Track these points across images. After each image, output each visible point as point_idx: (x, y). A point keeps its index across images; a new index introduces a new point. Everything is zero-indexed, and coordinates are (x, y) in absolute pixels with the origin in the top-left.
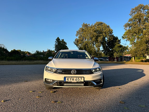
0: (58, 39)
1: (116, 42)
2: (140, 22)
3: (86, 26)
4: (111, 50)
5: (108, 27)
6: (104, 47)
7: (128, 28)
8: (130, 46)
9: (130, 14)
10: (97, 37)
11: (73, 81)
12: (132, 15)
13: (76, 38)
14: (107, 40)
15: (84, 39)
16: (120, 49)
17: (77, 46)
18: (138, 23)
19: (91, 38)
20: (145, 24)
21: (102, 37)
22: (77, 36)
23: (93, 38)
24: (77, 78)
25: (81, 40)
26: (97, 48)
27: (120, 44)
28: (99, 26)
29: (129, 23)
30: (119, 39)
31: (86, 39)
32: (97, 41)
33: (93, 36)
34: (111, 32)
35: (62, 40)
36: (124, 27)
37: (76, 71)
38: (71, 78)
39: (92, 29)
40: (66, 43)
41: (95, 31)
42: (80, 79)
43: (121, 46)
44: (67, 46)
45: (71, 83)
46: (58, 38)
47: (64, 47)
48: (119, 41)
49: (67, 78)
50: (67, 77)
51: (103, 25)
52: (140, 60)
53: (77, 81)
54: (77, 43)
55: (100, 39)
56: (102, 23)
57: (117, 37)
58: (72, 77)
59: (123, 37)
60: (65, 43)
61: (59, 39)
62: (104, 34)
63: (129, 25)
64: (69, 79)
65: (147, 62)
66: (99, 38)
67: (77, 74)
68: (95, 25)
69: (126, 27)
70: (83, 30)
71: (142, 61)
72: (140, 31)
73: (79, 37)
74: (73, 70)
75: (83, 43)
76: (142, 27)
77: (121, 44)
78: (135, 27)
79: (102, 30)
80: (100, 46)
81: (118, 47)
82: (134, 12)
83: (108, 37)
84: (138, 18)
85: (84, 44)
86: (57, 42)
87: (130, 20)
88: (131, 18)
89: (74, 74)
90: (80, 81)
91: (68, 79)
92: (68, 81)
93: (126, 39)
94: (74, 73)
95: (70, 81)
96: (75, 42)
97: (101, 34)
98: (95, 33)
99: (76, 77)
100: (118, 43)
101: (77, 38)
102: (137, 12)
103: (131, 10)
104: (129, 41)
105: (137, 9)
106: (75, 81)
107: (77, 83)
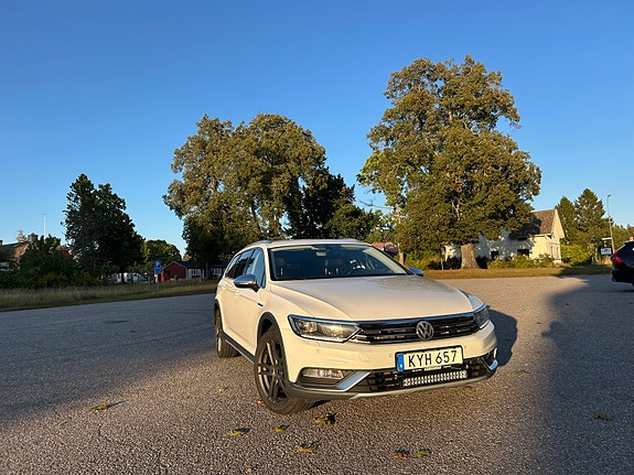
0: (82, 186)
1: (337, 196)
2: (422, 124)
3: (215, 127)
4: (319, 226)
5: (308, 136)
6: (293, 217)
7: (381, 146)
8: (387, 211)
9: (387, 93)
10: (267, 178)
11: (428, 367)
12: (393, 97)
13: (176, 181)
14: (306, 191)
15: (212, 185)
16: (356, 223)
17: (180, 216)
18: (417, 127)
19: (243, 182)
20: (438, 133)
21: (286, 177)
22: (176, 168)
23: (253, 183)
24: (442, 352)
25: (197, 188)
26: (268, 222)
27: (354, 203)
28: (271, 132)
29: (387, 125)
30: (349, 186)
31: (217, 184)
32: (268, 192)
33: (252, 171)
34: (318, 158)
35: (100, 186)
36: (369, 140)
37: (431, 328)
38: (420, 354)
39: (244, 142)
40: (123, 202)
41: (257, 153)
42: (451, 355)
43: (357, 213)
44: (126, 216)
45: (423, 373)
46: (83, 177)
47: (115, 219)
48: (350, 193)
49: (408, 355)
50: (405, 353)
51: (286, 127)
52: (424, 262)
53: (443, 363)
54: (179, 200)
55: (277, 185)
56: (279, 122)
57: (339, 176)
58: (423, 351)
59: (361, 179)
60: (119, 202)
61: (89, 185)
62: (292, 165)
63: (385, 134)
64: (415, 360)
65: (451, 270)
66: (274, 180)
67: (437, 336)
68: (252, 128)
69: (377, 141)
70: (203, 145)
71: (434, 266)
72: (426, 157)
73: (187, 176)
74: (420, 323)
75: (207, 200)
76: (429, 140)
77: (356, 204)
78: (406, 143)
79: (284, 150)
80: (279, 215)
81: (347, 215)
82: (401, 87)
83: (310, 177)
84: (415, 107)
85: (212, 205)
86: (76, 198)
87: (390, 116)
88: (393, 107)
89: (427, 339)
90: (451, 362)
91: (410, 361)
92: (412, 367)
93: (371, 187)
94: (427, 337)
95: (418, 366)
96: (169, 198)
97: (282, 166)
98: (258, 162)
99: (438, 349)
100: (347, 202)
101: (180, 177)
102: (410, 86)
103: (390, 78)
104: (382, 192)
105: (408, 74)
106: (434, 365)
107: (443, 370)
